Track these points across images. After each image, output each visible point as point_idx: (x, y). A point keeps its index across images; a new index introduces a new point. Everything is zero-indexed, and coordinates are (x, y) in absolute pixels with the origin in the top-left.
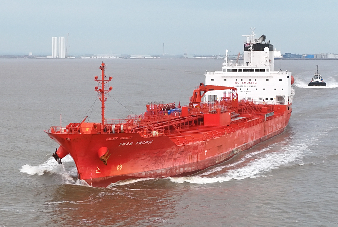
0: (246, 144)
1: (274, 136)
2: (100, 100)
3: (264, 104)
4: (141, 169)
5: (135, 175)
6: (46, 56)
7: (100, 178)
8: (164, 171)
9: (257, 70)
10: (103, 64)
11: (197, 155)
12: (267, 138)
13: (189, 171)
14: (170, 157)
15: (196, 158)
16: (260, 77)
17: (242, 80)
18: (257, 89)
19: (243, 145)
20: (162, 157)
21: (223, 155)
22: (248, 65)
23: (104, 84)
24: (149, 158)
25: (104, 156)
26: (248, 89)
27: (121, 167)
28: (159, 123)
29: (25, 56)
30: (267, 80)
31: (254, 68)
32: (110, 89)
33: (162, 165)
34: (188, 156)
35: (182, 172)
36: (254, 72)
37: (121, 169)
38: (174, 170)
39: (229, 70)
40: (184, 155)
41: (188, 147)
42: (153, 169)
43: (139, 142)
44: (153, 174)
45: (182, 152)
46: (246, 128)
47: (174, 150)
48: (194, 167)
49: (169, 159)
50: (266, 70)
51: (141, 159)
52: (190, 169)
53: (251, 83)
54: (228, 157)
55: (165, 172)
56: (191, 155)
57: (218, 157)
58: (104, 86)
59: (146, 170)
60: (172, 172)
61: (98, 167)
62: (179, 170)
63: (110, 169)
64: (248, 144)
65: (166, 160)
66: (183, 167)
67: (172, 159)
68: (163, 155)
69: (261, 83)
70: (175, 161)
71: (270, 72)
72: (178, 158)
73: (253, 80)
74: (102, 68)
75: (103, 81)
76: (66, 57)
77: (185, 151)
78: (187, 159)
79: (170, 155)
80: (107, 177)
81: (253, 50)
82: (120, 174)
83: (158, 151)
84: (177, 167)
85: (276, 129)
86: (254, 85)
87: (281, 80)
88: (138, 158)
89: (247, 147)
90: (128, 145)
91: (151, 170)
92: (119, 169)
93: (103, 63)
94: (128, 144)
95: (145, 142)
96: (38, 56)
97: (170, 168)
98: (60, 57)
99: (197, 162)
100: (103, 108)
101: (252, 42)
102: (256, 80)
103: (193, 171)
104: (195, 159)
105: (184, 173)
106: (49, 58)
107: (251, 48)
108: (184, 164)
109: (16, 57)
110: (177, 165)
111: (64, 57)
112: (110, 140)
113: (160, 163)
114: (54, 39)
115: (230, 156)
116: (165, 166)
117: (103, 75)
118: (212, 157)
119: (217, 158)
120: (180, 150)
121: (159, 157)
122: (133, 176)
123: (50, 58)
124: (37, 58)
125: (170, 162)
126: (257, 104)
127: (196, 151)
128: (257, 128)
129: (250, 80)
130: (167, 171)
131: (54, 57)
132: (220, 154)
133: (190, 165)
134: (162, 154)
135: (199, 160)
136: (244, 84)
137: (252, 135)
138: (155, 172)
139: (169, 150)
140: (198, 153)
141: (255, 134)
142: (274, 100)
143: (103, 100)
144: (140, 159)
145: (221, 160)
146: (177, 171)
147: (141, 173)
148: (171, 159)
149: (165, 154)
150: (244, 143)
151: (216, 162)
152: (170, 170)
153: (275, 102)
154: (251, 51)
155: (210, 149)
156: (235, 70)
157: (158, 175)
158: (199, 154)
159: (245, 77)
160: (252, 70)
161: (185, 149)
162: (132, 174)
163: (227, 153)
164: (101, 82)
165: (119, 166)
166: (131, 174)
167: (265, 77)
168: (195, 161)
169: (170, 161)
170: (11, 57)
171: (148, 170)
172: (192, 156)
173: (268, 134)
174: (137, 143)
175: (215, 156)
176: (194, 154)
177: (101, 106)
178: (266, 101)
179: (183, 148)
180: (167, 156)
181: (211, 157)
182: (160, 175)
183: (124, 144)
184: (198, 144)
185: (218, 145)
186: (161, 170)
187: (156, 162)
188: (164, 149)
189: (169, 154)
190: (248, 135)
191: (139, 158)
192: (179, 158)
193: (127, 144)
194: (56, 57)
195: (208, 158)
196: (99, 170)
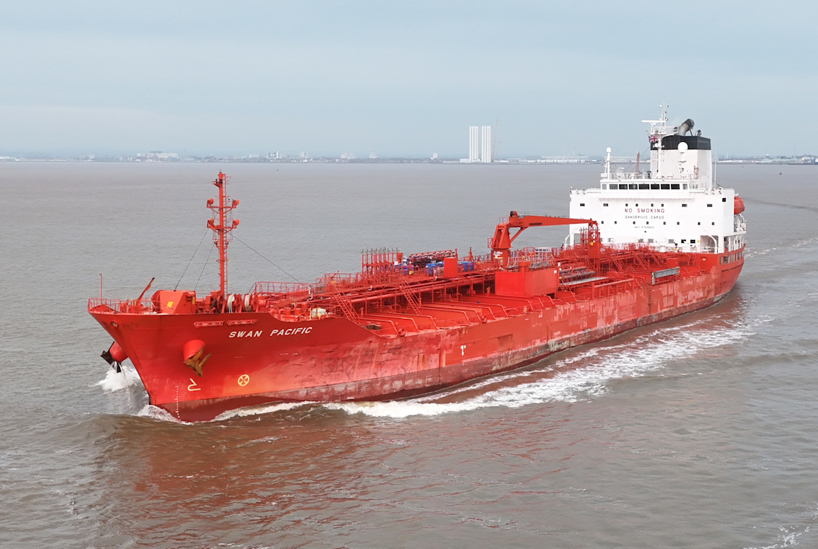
0: (589, 332)
1: (678, 316)
2: (218, 247)
3: (676, 252)
4: (295, 383)
5: (282, 395)
6: (459, 160)
7: (198, 401)
8: (354, 387)
9: (665, 187)
10: (221, 175)
11: (437, 356)
12: (655, 318)
13: (418, 387)
14: (367, 360)
15: (435, 361)
16: (671, 199)
17: (637, 205)
18: (665, 223)
19: (581, 332)
20: (344, 359)
21: (514, 354)
22: (649, 177)
23: (224, 215)
24: (313, 362)
25: (191, 358)
26: (647, 223)
27: (247, 380)
28: (373, 289)
29: (425, 159)
30: (684, 205)
31: (660, 182)
32: (235, 223)
33: (348, 376)
34: (414, 357)
35: (398, 388)
36: (660, 191)
37: (246, 383)
38: (378, 385)
39: (613, 187)
40: (402, 356)
41: (411, 340)
42: (325, 382)
43: (277, 331)
44: (326, 393)
45: (397, 349)
46: (591, 299)
47: (375, 345)
48: (430, 379)
49: (363, 364)
50: (681, 186)
51: (294, 365)
52: (420, 382)
53: (654, 211)
54: (531, 358)
55: (355, 389)
56: (422, 355)
57: (500, 358)
58: (224, 218)
59: (308, 384)
60: (373, 389)
61: (191, 380)
62: (391, 385)
63: (221, 383)
64: (596, 331)
65: (357, 366)
66: (402, 378)
67: (372, 362)
68: (346, 355)
69: (673, 211)
70: (381, 367)
71: (689, 190)
72: (387, 360)
73: (657, 206)
74: (219, 184)
75: (221, 209)
76: (492, 161)
77: (405, 347)
78: (411, 363)
79: (366, 355)
80: (214, 399)
81: (663, 149)
82: (247, 393)
83: (332, 347)
84: (386, 379)
85: (686, 300)
86: (660, 214)
87: (710, 206)
88: (285, 361)
89: (591, 337)
90: (251, 336)
91: (319, 385)
92: (243, 383)
93: (221, 173)
94: (250, 334)
95: (291, 330)
96: (446, 160)
97: (367, 381)
98: (482, 161)
99: (440, 368)
100: (222, 261)
101: (659, 133)
102: (662, 205)
103: (427, 386)
104: (433, 362)
105: (404, 390)
106: (463, 163)
107: (659, 145)
108: (403, 373)
109: (409, 161)
110: (386, 375)
111: (489, 161)
112: (205, 327)
113: (342, 371)
114: (473, 130)
115: (536, 356)
116: (355, 377)
117: (221, 197)
118: (481, 358)
119: (497, 361)
120: (391, 346)
121: (338, 359)
122: (277, 396)
123: (466, 162)
124: (444, 162)
125: (368, 369)
126: (663, 251)
127: (434, 347)
128: (626, 299)
129: (652, 205)
130: (360, 387)
131: (473, 161)
132: (506, 352)
133: (420, 375)
134: (344, 353)
135: (444, 365)
136: (641, 214)
137: (607, 313)
138: (330, 389)
139: (361, 346)
140: (440, 351)
141: (618, 312)
142: (697, 244)
143: (222, 246)
144: (290, 362)
145: (510, 364)
146: (386, 387)
147: (297, 392)
148: (368, 363)
149: (352, 353)
150: (583, 330)
151: (494, 369)
152: (366, 386)
153: (699, 248)
154: (660, 150)
155: (474, 343)
156: (622, 187)
157: (338, 396)
158: (445, 352)
159: (643, 200)
160: (655, 187)
161: (404, 343)
162: (276, 392)
163: (529, 350)
164: (217, 210)
165: (241, 377)
166: (271, 392)
167: (680, 199)
168: (434, 366)
169: (366, 367)
170: (401, 160)
171: (314, 385)
172: (426, 357)
173: (661, 309)
174: (273, 332)
175: (491, 355)
176: (430, 352)
177: (218, 257)
178: (680, 245)
179: (398, 342)
180: (359, 357)
181: (477, 359)
182: (342, 396)
183: (241, 334)
184: (438, 334)
185: (500, 335)
186: (344, 385)
187: (332, 368)
188: (347, 345)
189: (363, 353)
190: (596, 313)
191: (287, 361)
192: (391, 360)
193: (248, 335)
194: (475, 161)
195: (469, 360)
196: (195, 384)
